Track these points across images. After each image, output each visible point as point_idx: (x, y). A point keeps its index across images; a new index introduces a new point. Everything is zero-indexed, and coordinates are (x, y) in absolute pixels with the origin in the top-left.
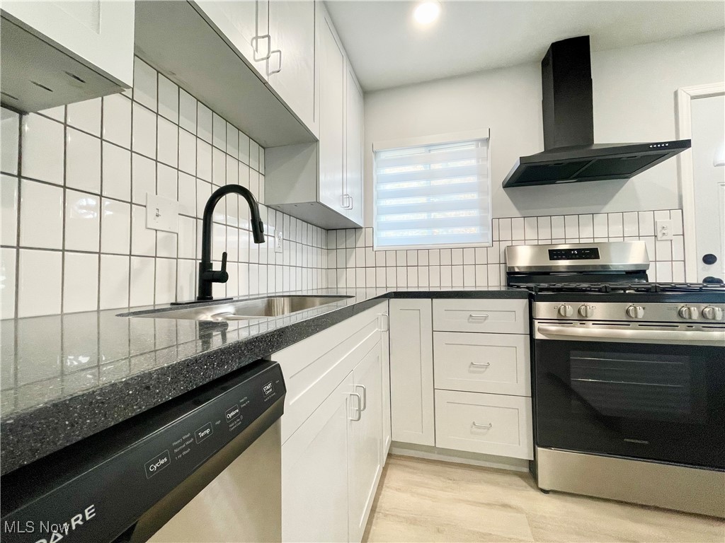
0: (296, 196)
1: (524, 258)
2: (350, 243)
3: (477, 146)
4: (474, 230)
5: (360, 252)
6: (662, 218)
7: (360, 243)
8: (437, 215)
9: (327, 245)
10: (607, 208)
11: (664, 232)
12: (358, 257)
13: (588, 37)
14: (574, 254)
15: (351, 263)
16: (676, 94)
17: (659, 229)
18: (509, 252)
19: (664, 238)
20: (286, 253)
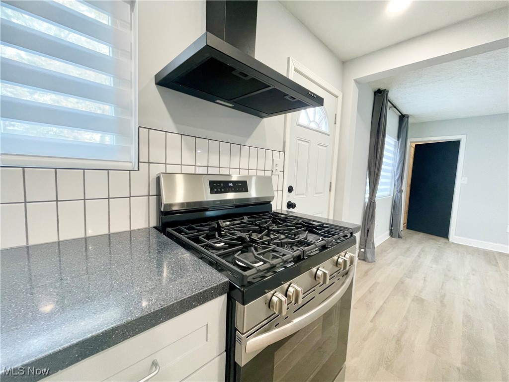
6: (276, 157)
10: (249, 142)
11: (276, 168)
14: (230, 187)
19: (276, 173)
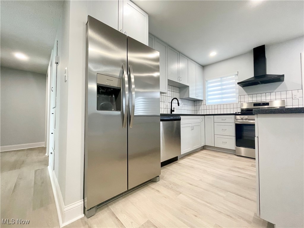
0: (185, 97)
1: (245, 106)
2: (200, 104)
3: (235, 76)
4: (235, 99)
5: (202, 106)
6: (295, 92)
7: (203, 104)
8: (223, 96)
9: (194, 104)
11: (295, 96)
12: (202, 107)
13: (264, 45)
14: (261, 104)
15: (200, 109)
16: (301, 54)
17: (293, 96)
18: (242, 105)
19: (295, 98)
20: (184, 107)
